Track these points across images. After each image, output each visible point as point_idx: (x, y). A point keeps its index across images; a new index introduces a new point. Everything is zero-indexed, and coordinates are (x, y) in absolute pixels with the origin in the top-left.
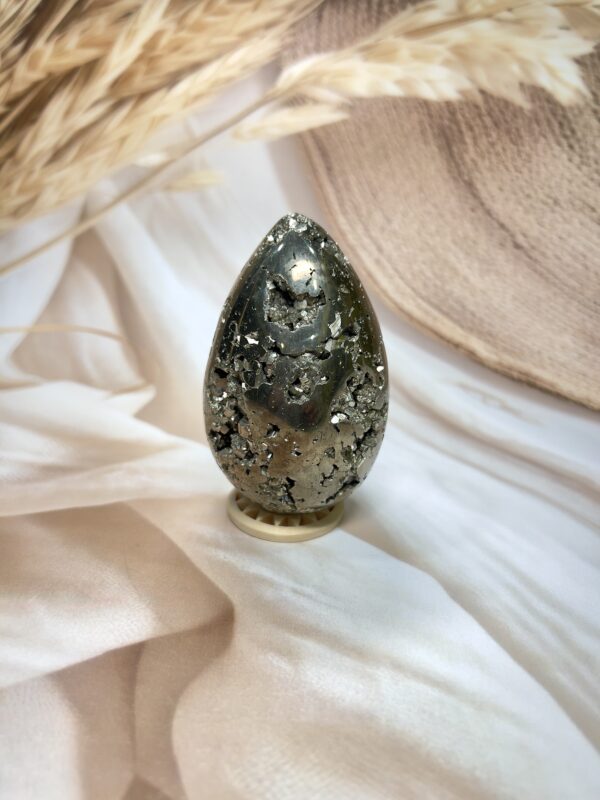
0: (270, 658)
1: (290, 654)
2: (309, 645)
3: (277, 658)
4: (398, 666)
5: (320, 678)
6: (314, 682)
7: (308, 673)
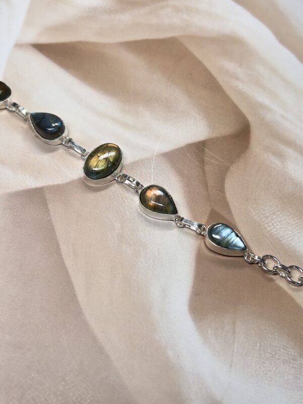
0: (270, 157)
1: (280, 155)
3: (273, 157)
5: (295, 172)
6: (292, 173)
7: (289, 168)
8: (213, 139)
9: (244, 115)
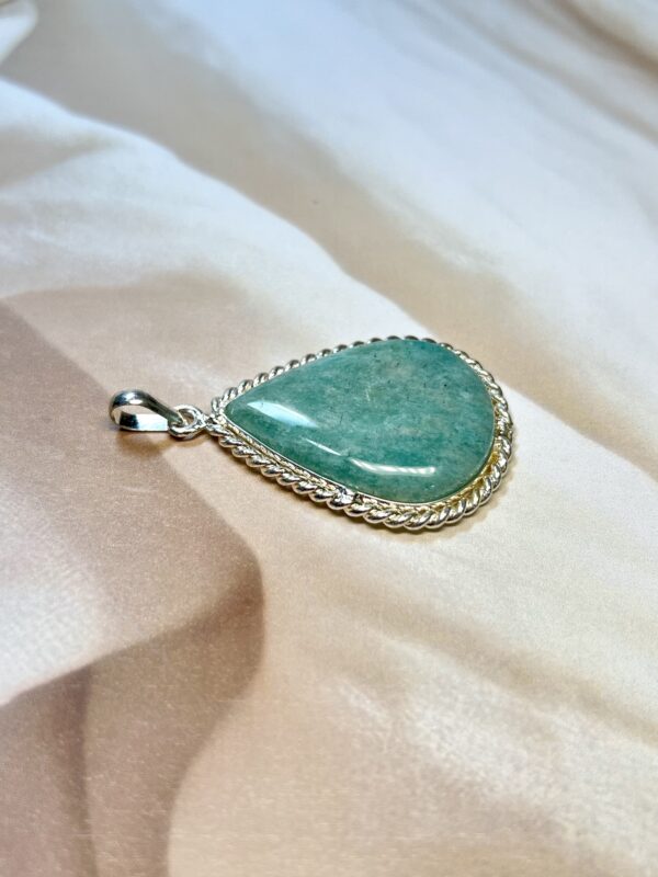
0: (342, 691)
2: (416, 655)
3: (356, 691)
4: (593, 702)
5: (443, 738)
6: (433, 746)
7: (420, 724)
8: (123, 653)
9: (239, 538)
